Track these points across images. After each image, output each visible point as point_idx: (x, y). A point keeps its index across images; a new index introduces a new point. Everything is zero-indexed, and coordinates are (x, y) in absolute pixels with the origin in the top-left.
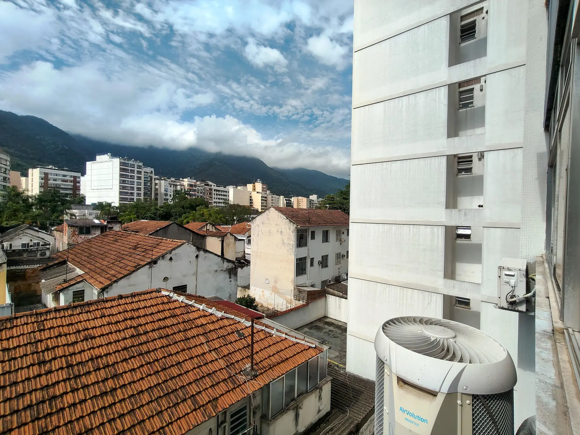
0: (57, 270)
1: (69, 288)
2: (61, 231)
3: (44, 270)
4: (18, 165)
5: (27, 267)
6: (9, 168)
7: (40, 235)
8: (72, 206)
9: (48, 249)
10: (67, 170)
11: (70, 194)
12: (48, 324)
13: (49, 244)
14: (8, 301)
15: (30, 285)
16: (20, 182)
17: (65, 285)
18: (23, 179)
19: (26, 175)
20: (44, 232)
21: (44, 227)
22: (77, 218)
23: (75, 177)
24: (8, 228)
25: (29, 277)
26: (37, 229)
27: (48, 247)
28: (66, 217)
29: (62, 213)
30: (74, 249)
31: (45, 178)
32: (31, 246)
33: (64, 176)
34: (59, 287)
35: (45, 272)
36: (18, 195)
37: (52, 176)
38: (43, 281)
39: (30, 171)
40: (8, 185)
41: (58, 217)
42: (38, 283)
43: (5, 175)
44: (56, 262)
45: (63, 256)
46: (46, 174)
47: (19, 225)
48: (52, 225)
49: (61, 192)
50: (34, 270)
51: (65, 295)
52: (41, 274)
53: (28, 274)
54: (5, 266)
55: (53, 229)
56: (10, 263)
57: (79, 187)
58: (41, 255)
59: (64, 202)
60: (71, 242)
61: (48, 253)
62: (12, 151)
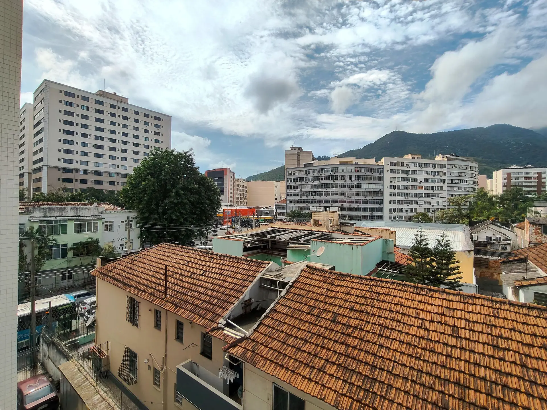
0: (517, 266)
1: (530, 288)
2: (523, 228)
3: (505, 263)
4: (485, 169)
5: (490, 257)
6: (477, 173)
7: (502, 230)
8: (536, 203)
9: (509, 244)
10: (530, 168)
11: (534, 191)
12: (503, 314)
13: (510, 240)
14: (474, 282)
15: (492, 274)
16: (486, 183)
17: (525, 283)
18: (489, 181)
19: (490, 177)
20: (506, 228)
21: (506, 224)
22: (542, 216)
23: (540, 173)
24: (477, 223)
25: (492, 267)
26: (499, 225)
27: (509, 242)
28: (528, 215)
29: (525, 210)
30: (536, 249)
31: (508, 177)
32: (494, 240)
33: (527, 173)
34: (518, 284)
35: (505, 266)
36: (485, 194)
37: (515, 175)
38: (503, 273)
39: (494, 173)
40: (476, 187)
41: (520, 214)
42: (499, 274)
43: (475, 180)
44: (517, 258)
45: (523, 253)
46: (509, 174)
47: (484, 220)
48: (514, 222)
49: (524, 189)
50: (496, 262)
51: (524, 292)
52: (502, 266)
53: (491, 264)
54: (472, 253)
55: (514, 225)
56: (476, 252)
57: (545, 183)
58: (502, 249)
59: (526, 200)
60: (533, 241)
61: (509, 249)
62: (480, 159)
